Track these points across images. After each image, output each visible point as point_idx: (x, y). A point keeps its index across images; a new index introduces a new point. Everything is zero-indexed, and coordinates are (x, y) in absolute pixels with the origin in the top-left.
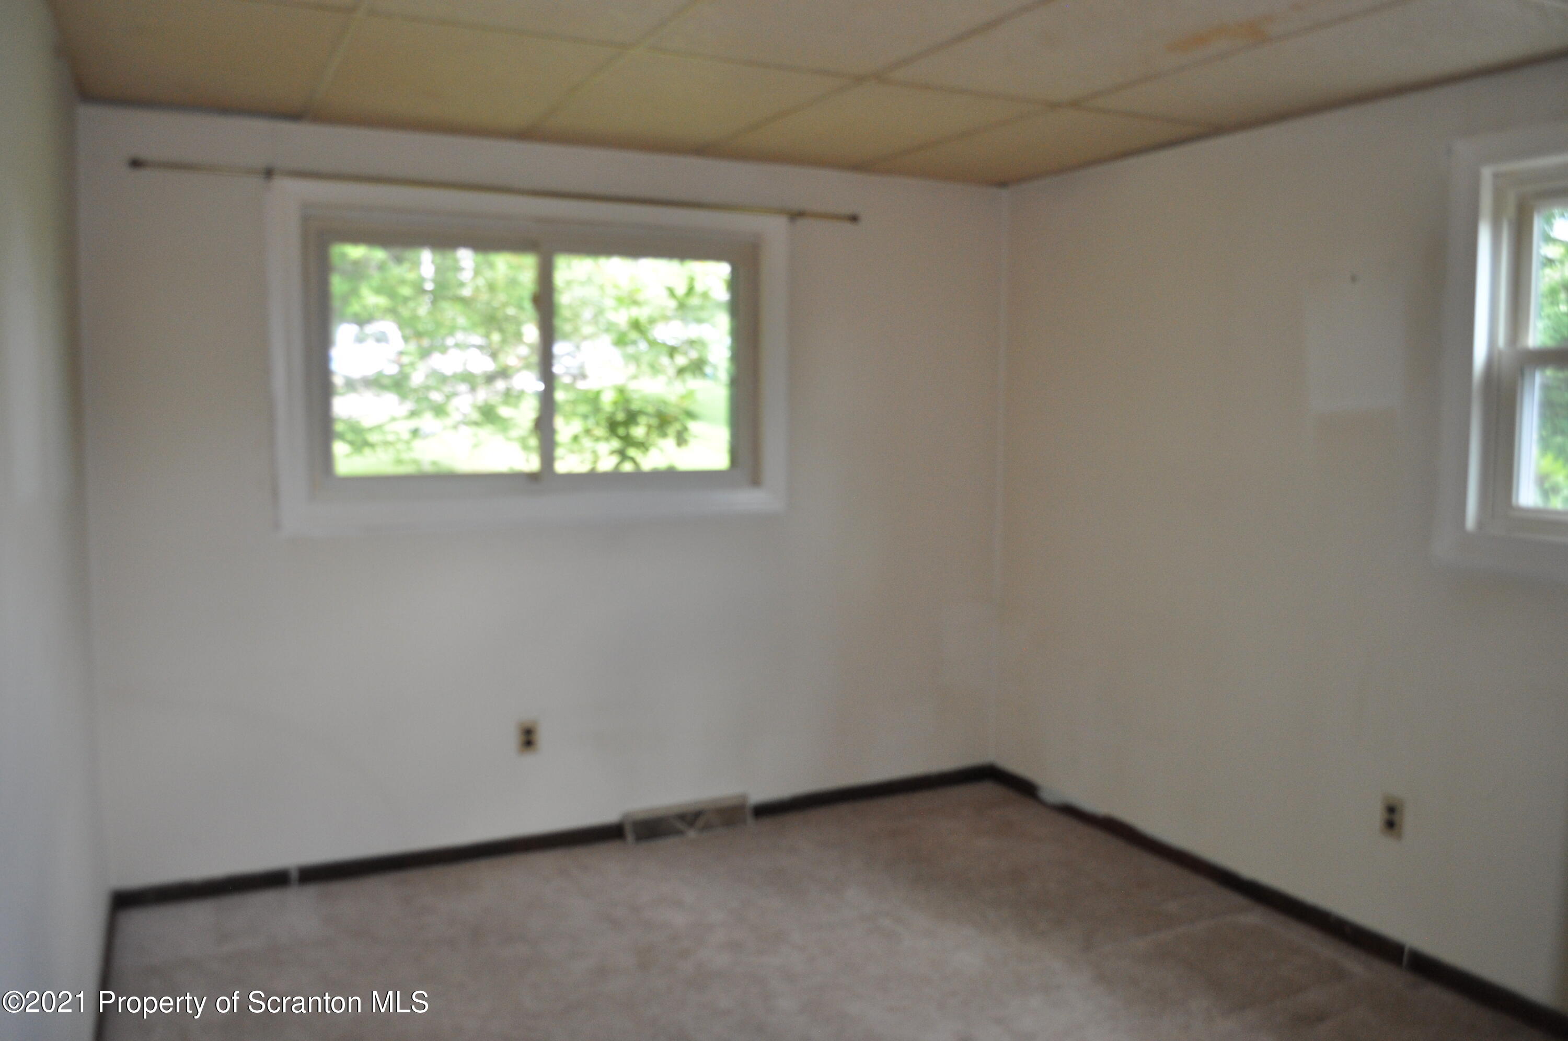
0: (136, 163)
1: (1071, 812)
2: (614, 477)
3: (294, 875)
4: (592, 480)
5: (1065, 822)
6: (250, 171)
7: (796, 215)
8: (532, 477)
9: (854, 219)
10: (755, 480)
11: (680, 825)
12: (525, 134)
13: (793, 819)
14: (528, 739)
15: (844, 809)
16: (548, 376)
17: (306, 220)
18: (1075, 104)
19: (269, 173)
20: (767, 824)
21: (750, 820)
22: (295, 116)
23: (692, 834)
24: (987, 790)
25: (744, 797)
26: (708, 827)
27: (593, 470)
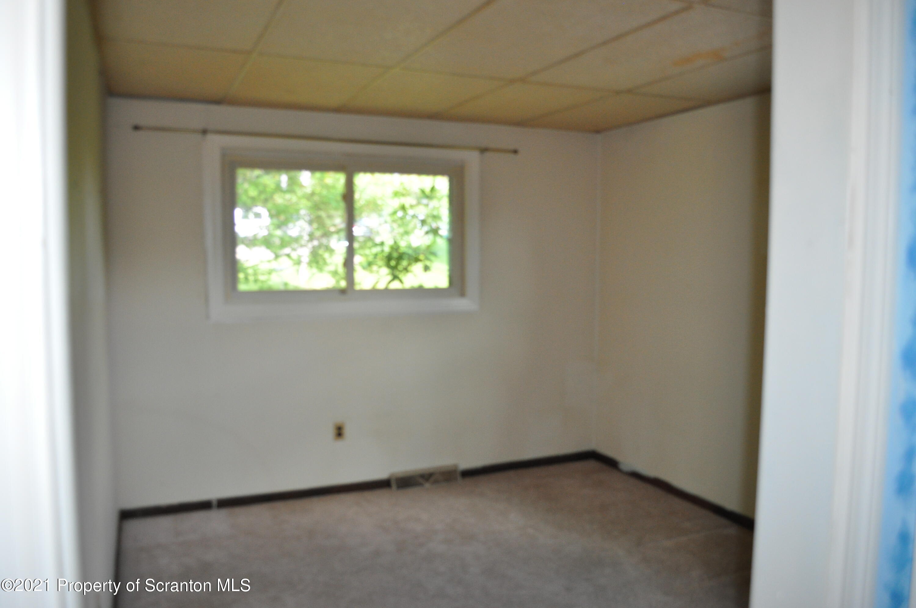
0: (137, 128)
1: (636, 476)
2: (387, 292)
3: (215, 503)
4: (374, 293)
5: (633, 481)
6: (194, 131)
7: (484, 150)
8: (343, 292)
9: (515, 152)
10: (462, 294)
11: (421, 480)
12: (338, 110)
13: (483, 479)
14: (339, 432)
15: (511, 474)
16: (351, 238)
17: (224, 155)
18: (629, 91)
19: (204, 132)
20: (468, 481)
21: (459, 478)
22: (218, 102)
23: (427, 485)
24: (592, 464)
25: (456, 466)
26: (436, 482)
27: (374, 288)
